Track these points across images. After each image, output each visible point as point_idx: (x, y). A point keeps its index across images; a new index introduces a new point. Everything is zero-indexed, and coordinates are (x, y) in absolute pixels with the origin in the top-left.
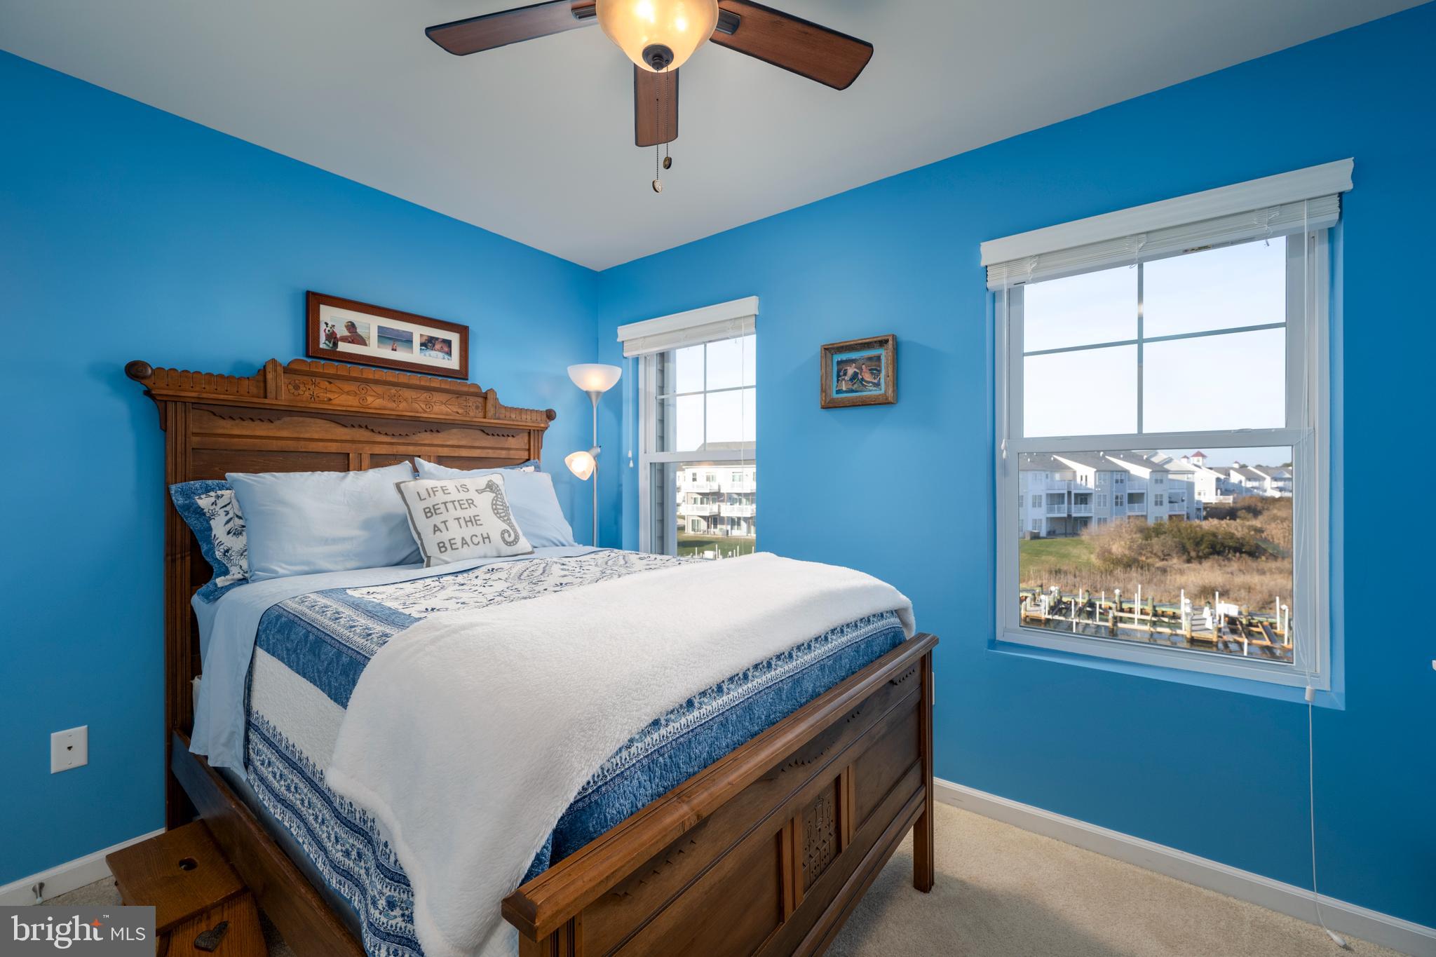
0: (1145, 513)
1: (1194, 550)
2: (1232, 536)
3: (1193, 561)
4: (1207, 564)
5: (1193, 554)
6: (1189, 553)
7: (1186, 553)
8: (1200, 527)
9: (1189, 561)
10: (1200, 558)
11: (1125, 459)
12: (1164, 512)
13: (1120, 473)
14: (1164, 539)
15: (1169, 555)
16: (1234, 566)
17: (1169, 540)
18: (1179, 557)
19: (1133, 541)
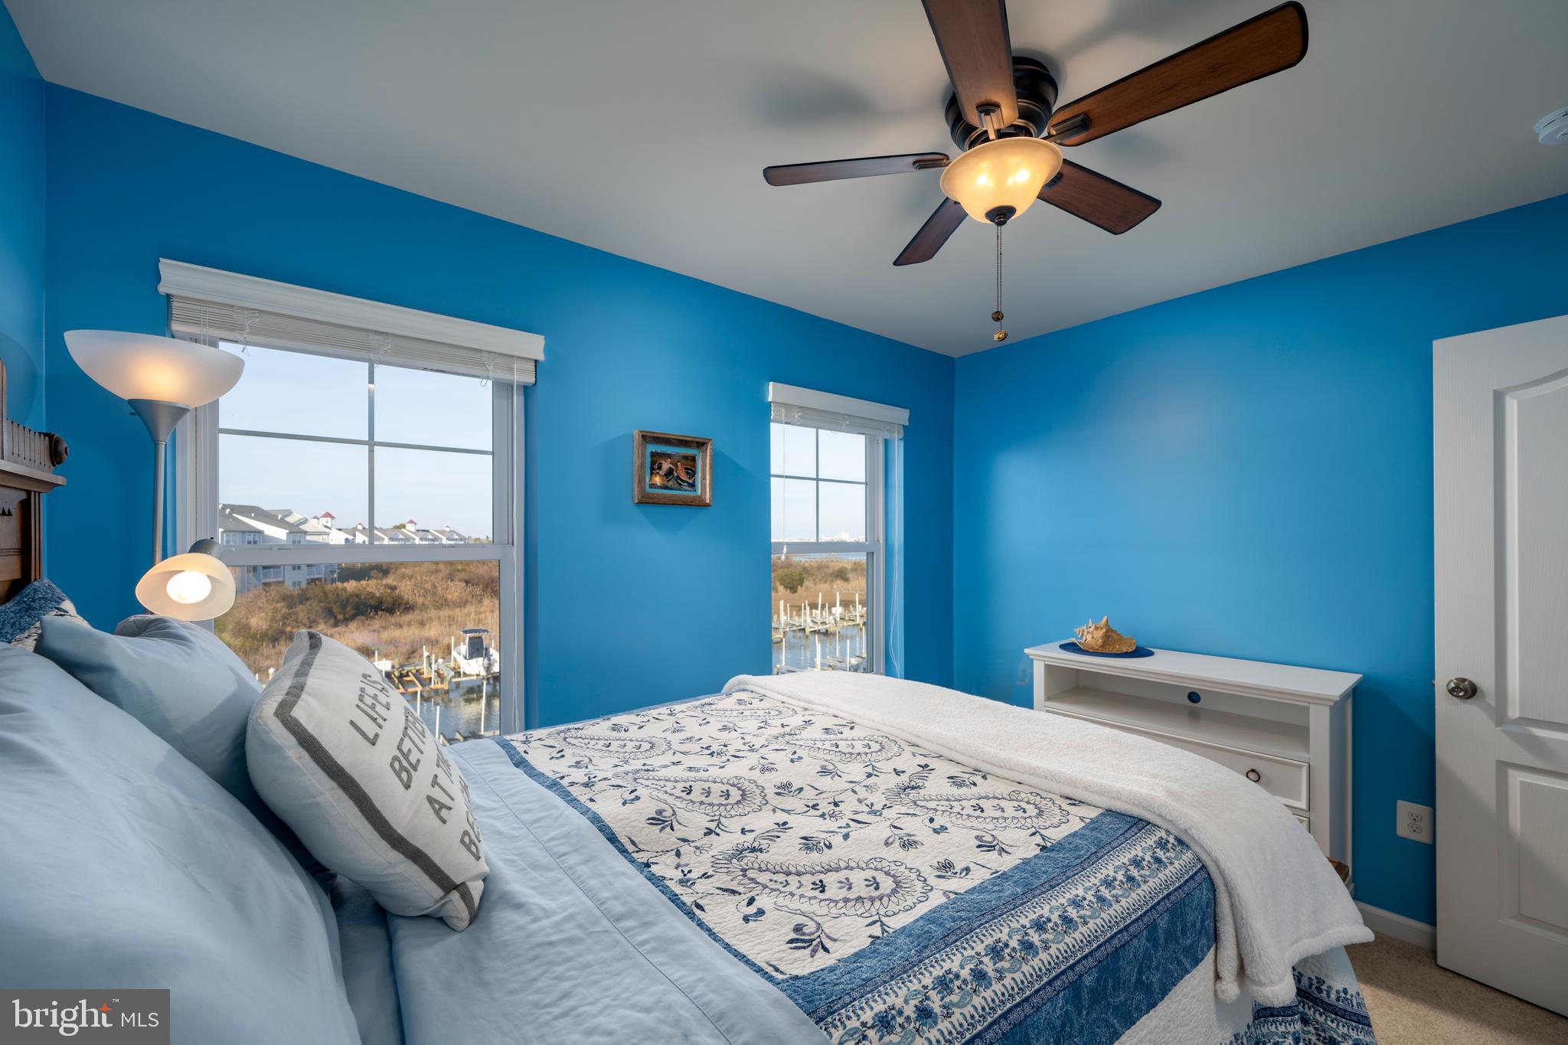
0: (281, 579)
1: (341, 614)
2: (372, 595)
3: (339, 624)
4: (353, 625)
5: (340, 617)
6: (335, 617)
7: (333, 618)
8: (345, 590)
9: (336, 625)
10: (347, 620)
11: (254, 518)
12: (303, 577)
13: (252, 534)
14: (311, 605)
15: (315, 621)
16: (377, 623)
17: (315, 606)
18: (326, 623)
19: (275, 611)
